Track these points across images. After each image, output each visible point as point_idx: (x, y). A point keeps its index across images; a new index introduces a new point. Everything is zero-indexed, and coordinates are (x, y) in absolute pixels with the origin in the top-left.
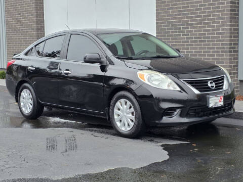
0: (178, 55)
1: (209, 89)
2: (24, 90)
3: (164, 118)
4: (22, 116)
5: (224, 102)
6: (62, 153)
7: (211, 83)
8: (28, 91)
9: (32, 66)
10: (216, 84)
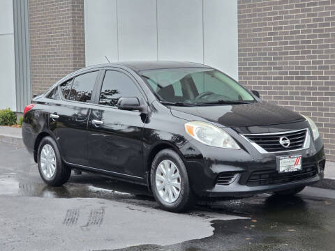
0: (252, 99)
1: (280, 148)
2: (46, 146)
3: (217, 185)
4: (43, 182)
5: (303, 166)
6: (81, 227)
7: (284, 139)
8: (51, 147)
9: (56, 114)
10: (291, 141)
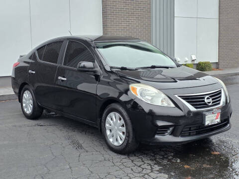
1: (206, 105)
2: (26, 92)
3: (156, 136)
7: (208, 98)
8: (29, 92)
10: (213, 100)
